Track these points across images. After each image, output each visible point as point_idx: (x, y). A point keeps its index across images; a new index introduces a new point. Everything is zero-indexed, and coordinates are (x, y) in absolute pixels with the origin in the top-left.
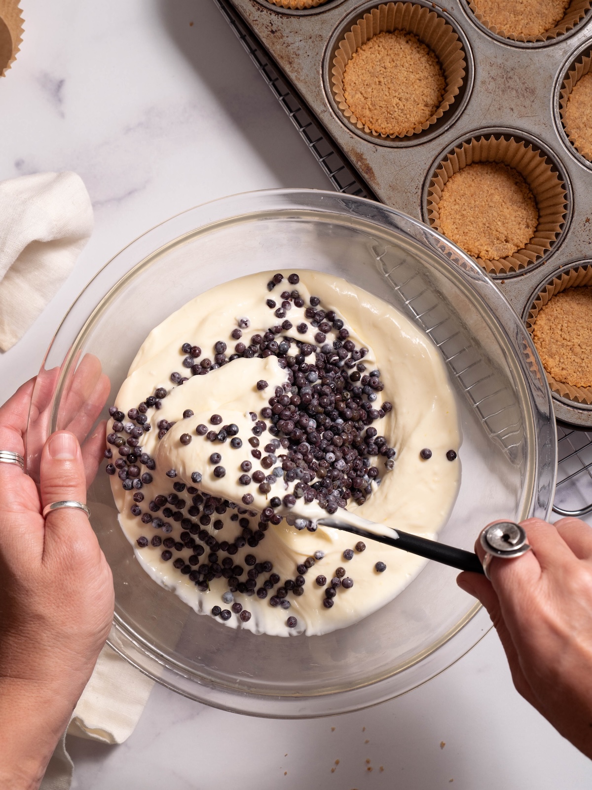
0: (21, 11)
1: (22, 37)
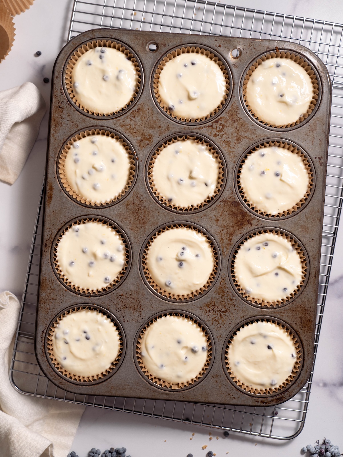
0: (14, 24)
1: (14, 38)
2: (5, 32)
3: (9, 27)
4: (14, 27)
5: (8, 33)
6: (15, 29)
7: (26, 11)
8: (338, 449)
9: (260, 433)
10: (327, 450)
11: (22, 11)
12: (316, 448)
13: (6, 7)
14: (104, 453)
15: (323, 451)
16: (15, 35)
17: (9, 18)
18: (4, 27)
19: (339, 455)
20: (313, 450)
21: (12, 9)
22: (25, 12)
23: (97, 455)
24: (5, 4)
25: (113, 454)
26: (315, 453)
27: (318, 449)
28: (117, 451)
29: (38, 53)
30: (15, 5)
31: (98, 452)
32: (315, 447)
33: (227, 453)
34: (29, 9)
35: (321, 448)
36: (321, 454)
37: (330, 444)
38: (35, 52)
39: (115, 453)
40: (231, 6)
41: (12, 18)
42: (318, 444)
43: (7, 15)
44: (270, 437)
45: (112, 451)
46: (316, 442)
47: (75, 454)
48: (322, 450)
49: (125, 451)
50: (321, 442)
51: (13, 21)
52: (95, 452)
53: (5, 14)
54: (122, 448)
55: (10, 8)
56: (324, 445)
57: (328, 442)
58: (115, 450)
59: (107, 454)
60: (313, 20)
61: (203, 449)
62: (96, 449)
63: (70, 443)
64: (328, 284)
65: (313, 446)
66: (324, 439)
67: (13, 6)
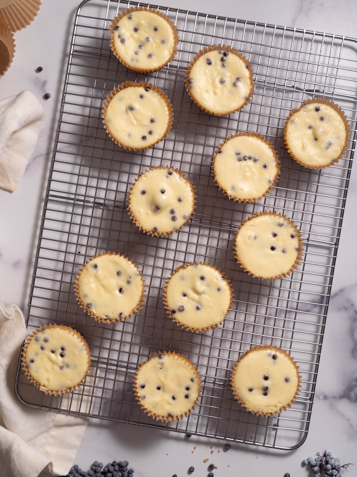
0: (14, 40)
1: (14, 54)
2: (6, 47)
3: (10, 43)
4: (15, 43)
5: (8, 49)
6: (15, 46)
7: (28, 26)
8: (338, 461)
9: (264, 444)
10: (327, 463)
11: (23, 26)
12: (317, 460)
13: (7, 23)
14: (107, 467)
15: (324, 463)
16: (15, 51)
17: (10, 34)
18: (5, 43)
19: (339, 468)
20: (314, 463)
21: (14, 25)
22: (26, 28)
23: (100, 468)
24: (6, 20)
25: (115, 467)
26: (316, 466)
27: (318, 461)
28: (120, 464)
29: (39, 69)
30: (17, 21)
31: (101, 466)
32: (315, 460)
33: (228, 466)
34: (30, 25)
35: (321, 461)
36: (322, 466)
37: (331, 457)
38: (36, 68)
39: (118, 466)
40: (231, 18)
41: (13, 35)
42: (318, 457)
43: (7, 31)
44: (274, 447)
45: (114, 465)
46: (317, 455)
47: (78, 467)
48: (322, 462)
49: (127, 464)
50: (321, 454)
51: (14, 38)
52: (97, 465)
53: (6, 30)
54: (125, 461)
55: (12, 24)
56: (324, 457)
57: (328, 454)
58: (118, 464)
59: (109, 468)
60: (313, 32)
61: (205, 462)
62: (99, 463)
63: (74, 456)
64: (330, 295)
65: (313, 458)
66: (325, 451)
67: (14, 21)
